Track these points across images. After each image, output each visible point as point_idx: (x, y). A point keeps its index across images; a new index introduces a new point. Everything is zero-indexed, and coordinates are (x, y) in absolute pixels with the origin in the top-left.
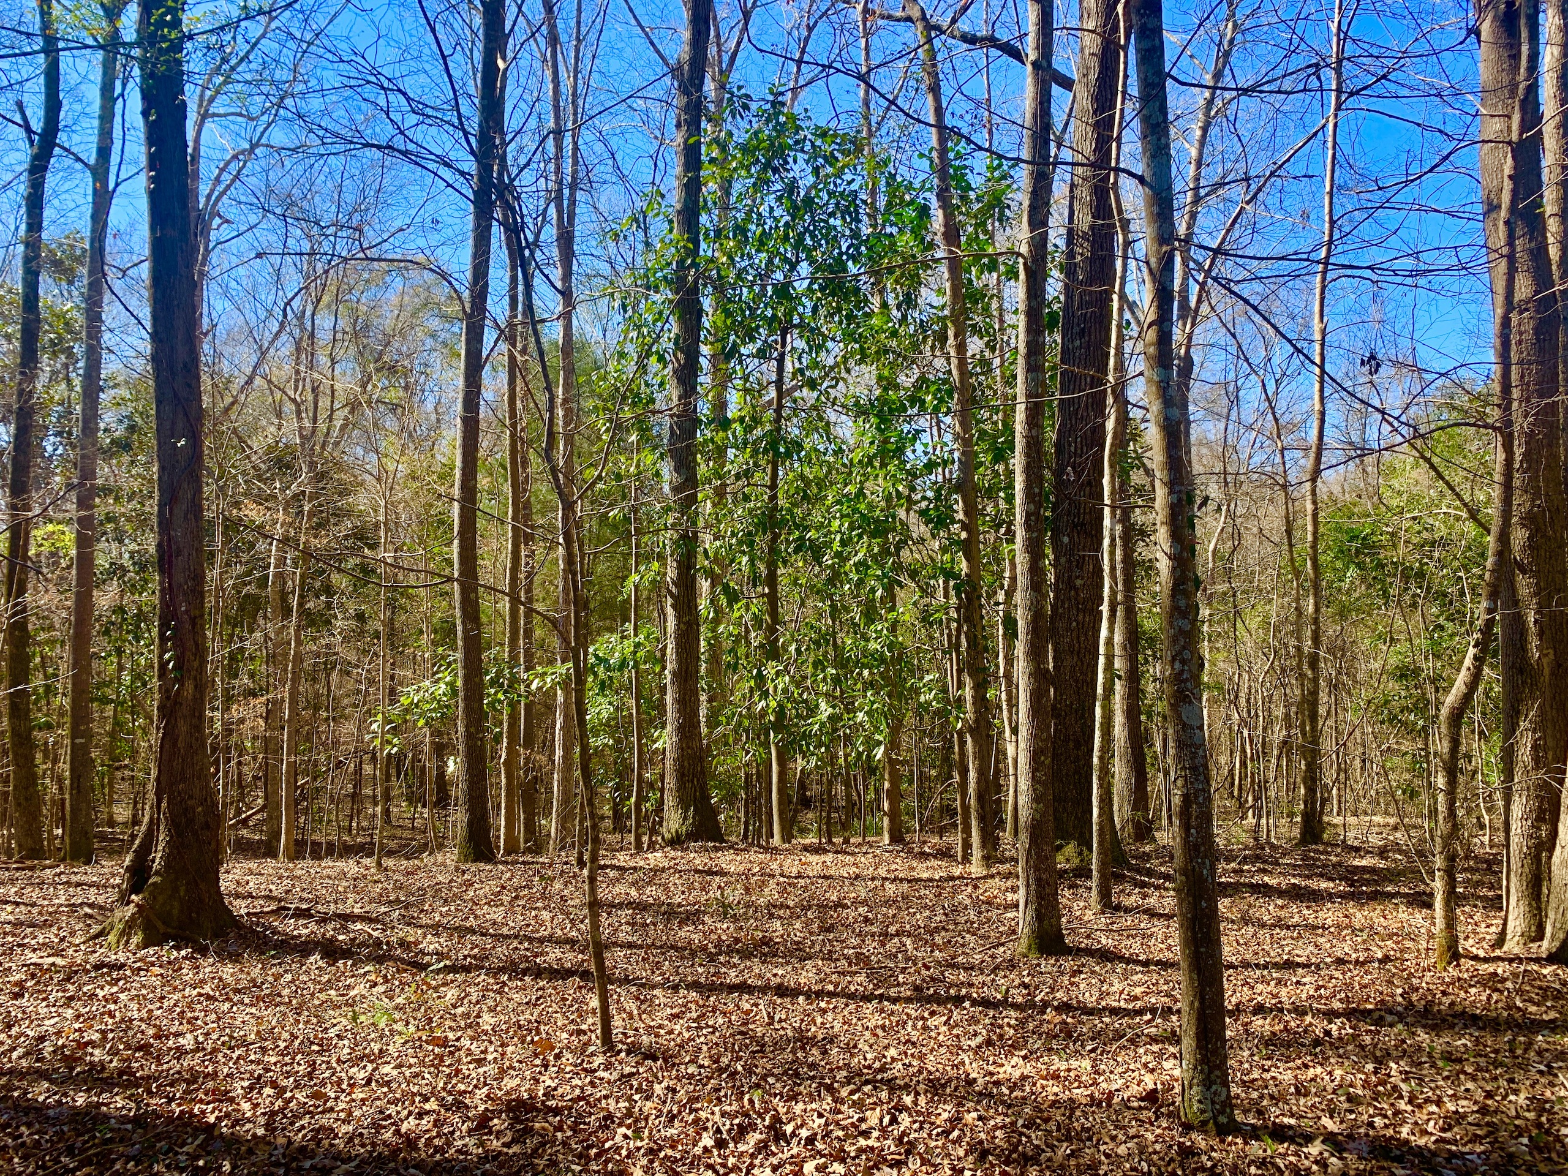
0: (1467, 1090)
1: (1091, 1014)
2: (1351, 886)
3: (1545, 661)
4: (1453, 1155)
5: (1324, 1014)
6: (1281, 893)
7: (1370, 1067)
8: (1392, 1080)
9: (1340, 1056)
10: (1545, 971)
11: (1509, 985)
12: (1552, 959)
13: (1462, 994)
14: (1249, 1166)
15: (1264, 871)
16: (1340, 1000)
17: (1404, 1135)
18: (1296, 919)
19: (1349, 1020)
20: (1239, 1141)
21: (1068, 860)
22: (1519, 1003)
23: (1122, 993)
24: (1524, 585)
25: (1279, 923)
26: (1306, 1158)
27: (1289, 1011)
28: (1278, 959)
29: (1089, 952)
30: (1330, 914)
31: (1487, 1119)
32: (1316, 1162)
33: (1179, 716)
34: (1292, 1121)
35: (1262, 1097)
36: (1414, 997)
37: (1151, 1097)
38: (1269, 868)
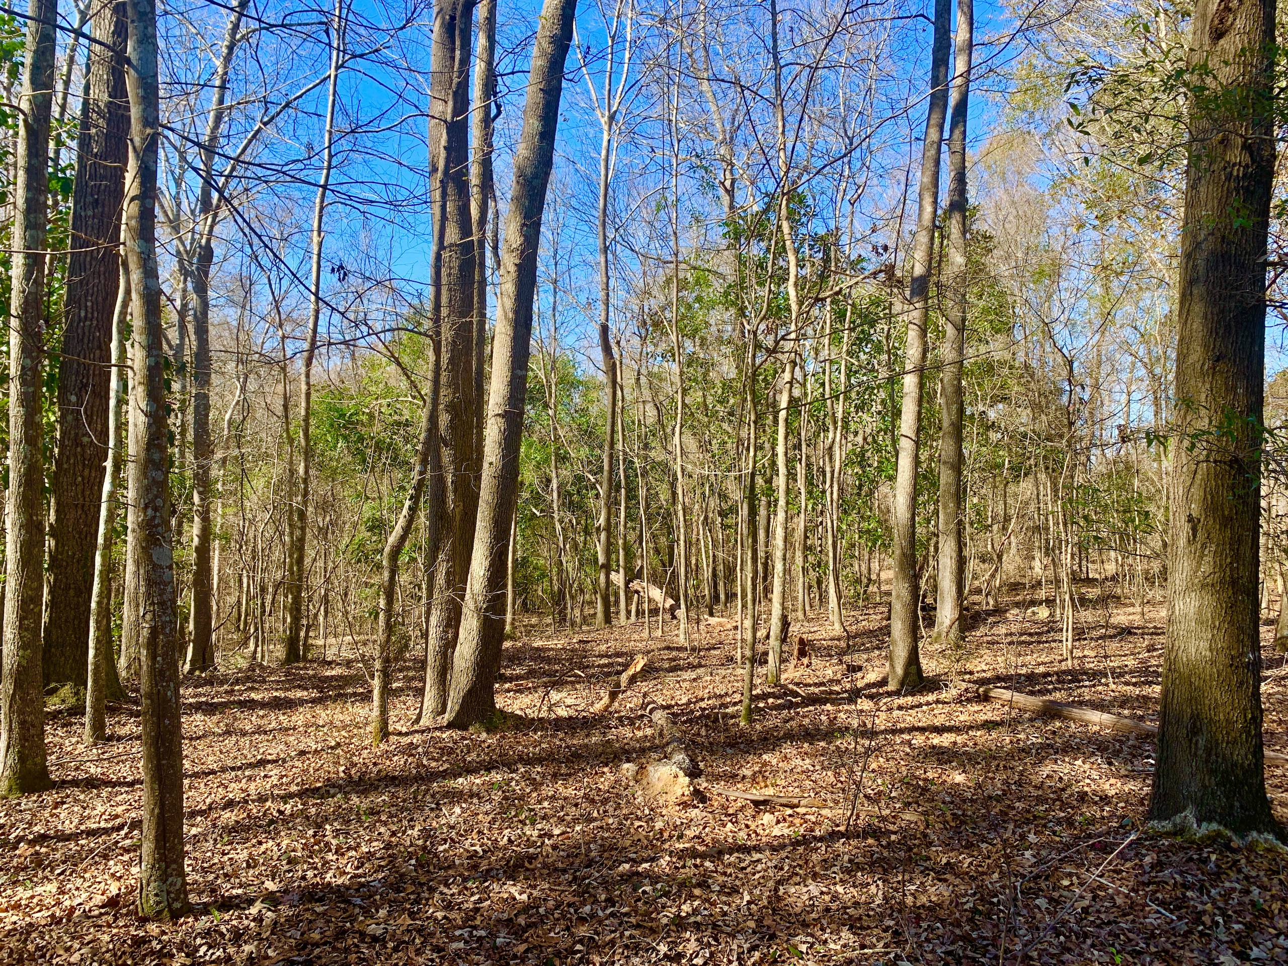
0: (380, 834)
1: (68, 840)
2: (321, 692)
3: (457, 510)
4: (362, 885)
5: (282, 798)
6: (263, 705)
7: (311, 832)
8: (326, 839)
9: (289, 829)
10: (444, 736)
11: (420, 750)
12: (450, 726)
13: (388, 763)
14: (195, 938)
15: (252, 689)
16: (297, 784)
17: (328, 879)
18: (274, 724)
19: (301, 799)
20: (190, 920)
21: (63, 701)
22: (425, 762)
23: (104, 813)
24: (446, 454)
25: (260, 730)
26: (247, 918)
27: (253, 801)
28: (253, 760)
29: (75, 783)
30: (299, 718)
31: (390, 852)
32: (254, 920)
33: (150, 557)
34: (240, 891)
35: (217, 878)
36: (353, 771)
37: (113, 903)
38: (257, 685)
